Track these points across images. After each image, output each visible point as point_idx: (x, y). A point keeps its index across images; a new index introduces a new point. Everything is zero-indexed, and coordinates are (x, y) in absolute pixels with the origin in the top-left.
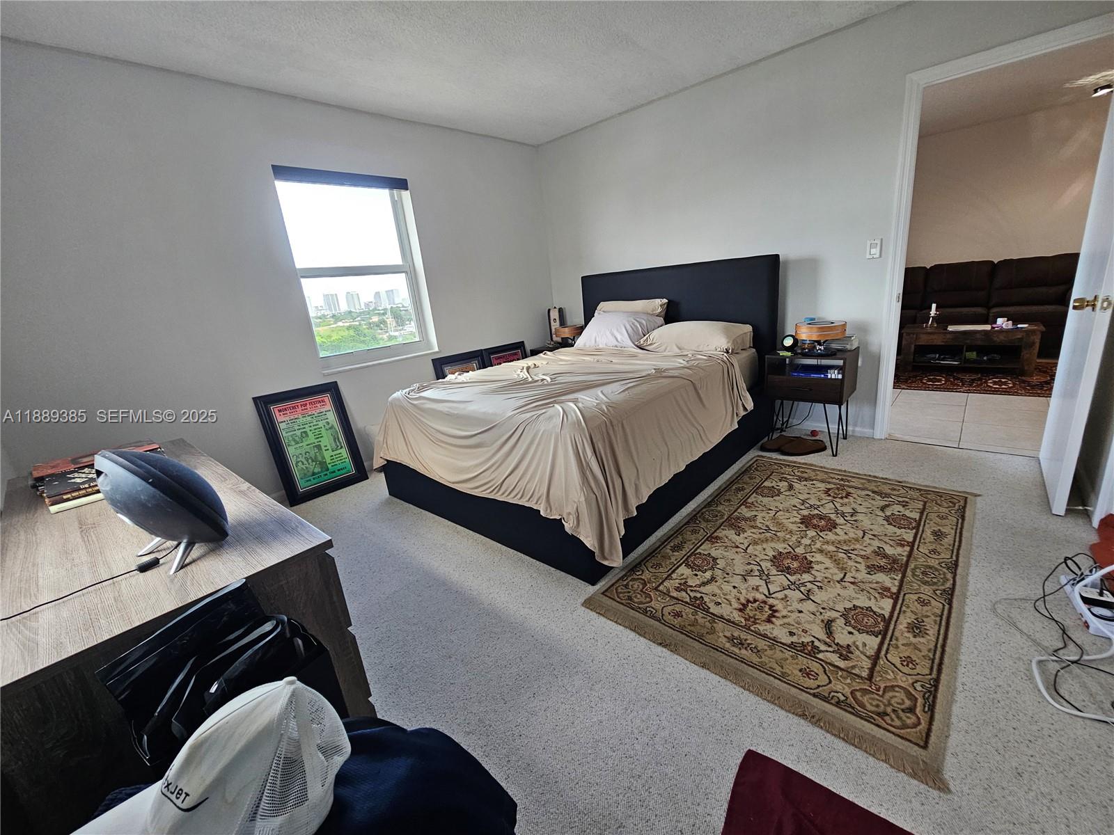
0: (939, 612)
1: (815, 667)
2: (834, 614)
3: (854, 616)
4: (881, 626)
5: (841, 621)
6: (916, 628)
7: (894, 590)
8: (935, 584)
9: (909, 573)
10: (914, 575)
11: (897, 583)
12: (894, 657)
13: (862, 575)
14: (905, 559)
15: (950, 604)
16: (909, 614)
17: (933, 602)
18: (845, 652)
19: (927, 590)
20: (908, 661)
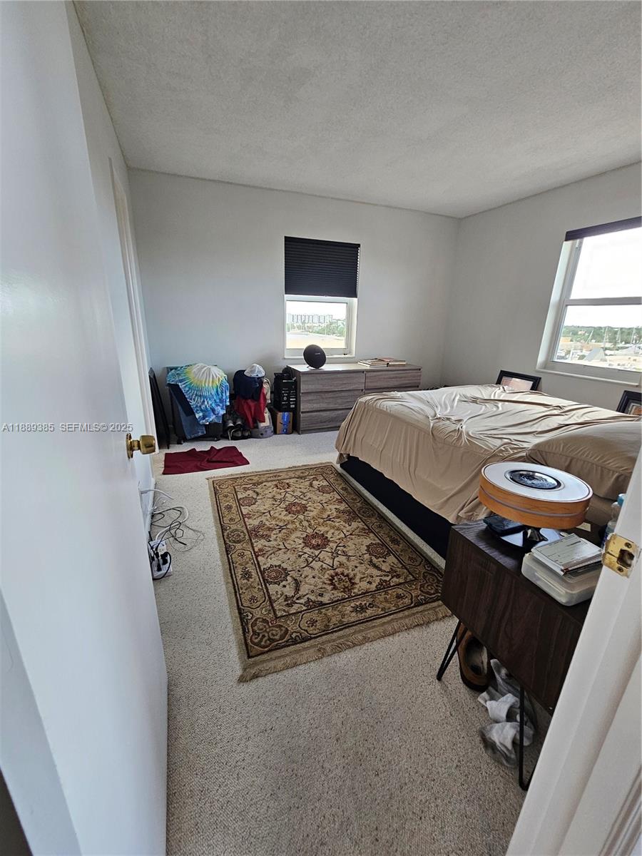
0: (224, 519)
1: (250, 482)
2: (258, 498)
3: (252, 502)
4: (241, 502)
5: (255, 497)
6: (229, 508)
7: (246, 519)
8: (232, 532)
9: (245, 531)
10: (243, 532)
11: (247, 524)
12: (232, 496)
13: (263, 519)
14: (253, 541)
15: (221, 524)
16: (235, 512)
17: (228, 522)
18: (246, 489)
19: (234, 527)
20: (226, 496)
